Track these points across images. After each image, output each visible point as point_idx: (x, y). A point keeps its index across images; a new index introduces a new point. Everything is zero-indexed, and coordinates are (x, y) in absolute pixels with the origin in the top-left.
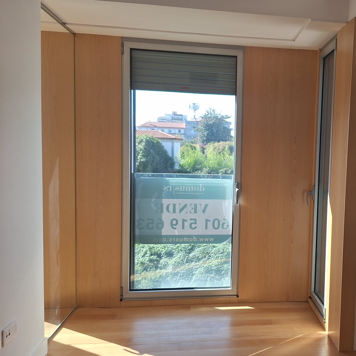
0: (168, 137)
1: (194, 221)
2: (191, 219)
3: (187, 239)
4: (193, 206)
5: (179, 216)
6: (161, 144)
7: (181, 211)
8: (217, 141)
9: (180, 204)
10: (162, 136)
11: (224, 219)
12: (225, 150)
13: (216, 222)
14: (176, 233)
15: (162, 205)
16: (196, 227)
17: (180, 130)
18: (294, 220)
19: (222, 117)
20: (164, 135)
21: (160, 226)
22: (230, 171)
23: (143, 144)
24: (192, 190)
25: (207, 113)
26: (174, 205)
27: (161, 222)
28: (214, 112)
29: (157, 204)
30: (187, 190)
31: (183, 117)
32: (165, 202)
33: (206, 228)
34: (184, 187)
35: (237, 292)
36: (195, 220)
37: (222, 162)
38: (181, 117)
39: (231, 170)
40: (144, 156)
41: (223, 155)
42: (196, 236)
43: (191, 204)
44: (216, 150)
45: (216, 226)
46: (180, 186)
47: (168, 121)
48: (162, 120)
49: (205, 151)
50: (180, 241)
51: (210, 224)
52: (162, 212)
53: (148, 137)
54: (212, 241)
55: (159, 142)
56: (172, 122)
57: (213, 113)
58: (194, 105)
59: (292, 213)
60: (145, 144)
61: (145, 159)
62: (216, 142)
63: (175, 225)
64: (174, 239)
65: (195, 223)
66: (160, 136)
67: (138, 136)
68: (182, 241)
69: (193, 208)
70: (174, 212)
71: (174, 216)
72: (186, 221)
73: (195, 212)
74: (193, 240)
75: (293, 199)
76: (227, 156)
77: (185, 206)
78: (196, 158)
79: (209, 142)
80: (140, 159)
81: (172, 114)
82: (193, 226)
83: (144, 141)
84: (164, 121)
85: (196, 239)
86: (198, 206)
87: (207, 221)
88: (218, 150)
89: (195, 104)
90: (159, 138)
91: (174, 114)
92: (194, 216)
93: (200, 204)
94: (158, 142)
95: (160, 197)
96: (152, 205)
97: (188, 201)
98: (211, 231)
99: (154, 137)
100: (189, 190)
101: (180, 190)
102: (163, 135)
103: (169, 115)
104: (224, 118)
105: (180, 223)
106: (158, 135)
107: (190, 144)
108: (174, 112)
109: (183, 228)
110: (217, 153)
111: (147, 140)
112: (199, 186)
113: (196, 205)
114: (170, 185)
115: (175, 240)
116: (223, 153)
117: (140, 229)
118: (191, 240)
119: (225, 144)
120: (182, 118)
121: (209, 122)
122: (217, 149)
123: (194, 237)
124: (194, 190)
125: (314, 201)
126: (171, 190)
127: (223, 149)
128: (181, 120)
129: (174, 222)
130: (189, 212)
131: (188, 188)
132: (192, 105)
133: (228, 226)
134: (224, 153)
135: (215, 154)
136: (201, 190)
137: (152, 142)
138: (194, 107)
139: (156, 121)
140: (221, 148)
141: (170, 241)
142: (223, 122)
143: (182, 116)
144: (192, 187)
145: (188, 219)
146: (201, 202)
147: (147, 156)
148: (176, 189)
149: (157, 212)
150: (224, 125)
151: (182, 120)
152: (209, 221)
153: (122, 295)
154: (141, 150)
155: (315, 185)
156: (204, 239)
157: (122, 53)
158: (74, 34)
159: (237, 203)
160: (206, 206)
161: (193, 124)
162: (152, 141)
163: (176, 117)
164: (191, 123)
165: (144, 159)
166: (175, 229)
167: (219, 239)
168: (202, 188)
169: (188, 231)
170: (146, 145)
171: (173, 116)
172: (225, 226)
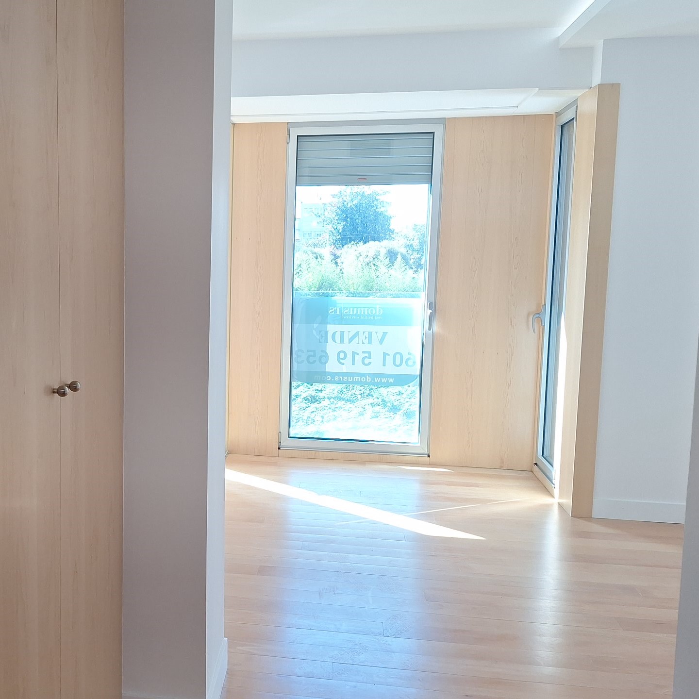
1: (367, 355)
2: (363, 352)
3: (358, 379)
4: (366, 334)
5: (348, 348)
7: (350, 340)
8: (362, 239)
9: (349, 332)
11: (409, 354)
12: (380, 258)
13: (398, 356)
14: (344, 369)
15: (327, 332)
16: (370, 363)
18: (512, 355)
21: (323, 360)
24: (366, 313)
26: (342, 333)
27: (324, 354)
29: (320, 331)
30: (359, 313)
32: (331, 328)
33: (384, 365)
34: (355, 309)
35: (428, 450)
36: (369, 353)
37: (372, 282)
41: (375, 268)
42: (369, 375)
43: (364, 332)
44: (361, 258)
45: (398, 363)
46: (350, 308)
49: (339, 261)
50: (349, 380)
51: (389, 360)
52: (326, 341)
54: (392, 382)
59: (510, 345)
62: (361, 243)
63: (342, 359)
64: (341, 377)
65: (370, 357)
68: (351, 380)
69: (367, 337)
70: (342, 342)
71: (341, 347)
72: (358, 354)
73: (370, 342)
74: (366, 380)
75: (511, 324)
76: (383, 269)
77: (357, 334)
78: (324, 275)
79: (346, 244)
82: (367, 361)
85: (370, 378)
86: (374, 335)
87: (385, 354)
88: (364, 259)
92: (367, 348)
93: (376, 333)
95: (324, 321)
96: (314, 332)
97: (361, 328)
98: (390, 369)
100: (362, 313)
101: (350, 313)
105: (349, 356)
107: (310, 248)
109: (353, 364)
110: (364, 264)
112: (375, 309)
113: (370, 333)
114: (337, 306)
115: (343, 378)
116: (374, 264)
117: (298, 363)
118: (363, 379)
119: (379, 247)
122: (364, 256)
123: (367, 376)
124: (368, 313)
125: (544, 326)
126: (338, 313)
127: (375, 256)
129: (342, 355)
130: (361, 342)
131: (361, 310)
133: (414, 362)
134: (376, 264)
135: (360, 266)
136: (377, 313)
140: (371, 254)
141: (336, 379)
142: (376, 202)
144: (366, 309)
145: (360, 352)
146: (377, 330)
148: (345, 312)
149: (320, 342)
150: (377, 208)
152: (389, 355)
153: (280, 442)
155: (545, 305)
156: (381, 379)
157: (288, 143)
158: (234, 124)
159: (429, 330)
160: (385, 334)
161: (315, 208)
164: (312, 208)
166: (343, 364)
167: (401, 380)
168: (380, 310)
169: (359, 368)
172: (410, 363)
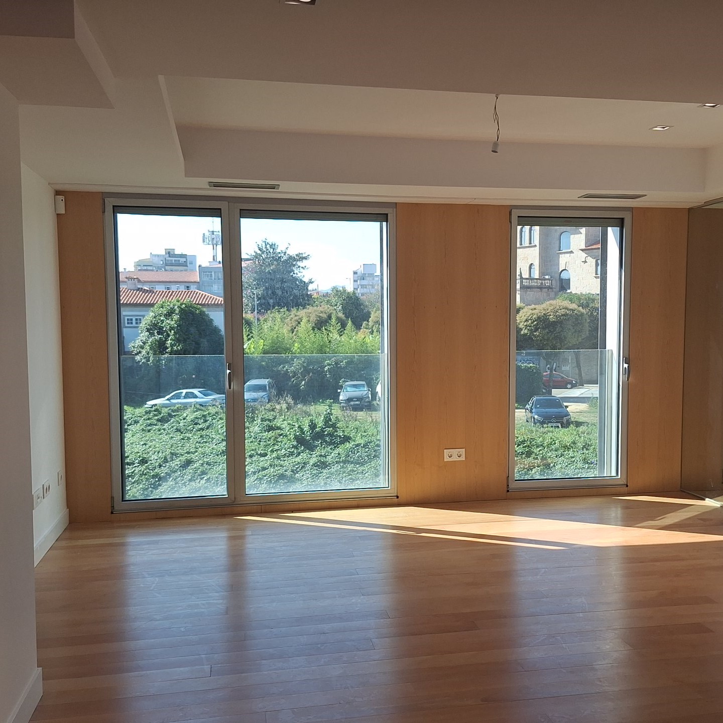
0: (218, 302)
6: (207, 316)
10: (206, 301)
12: (332, 323)
17: (188, 286)
19: (290, 257)
20: (210, 299)
22: (344, 361)
23: (176, 317)
25: (259, 252)
28: (274, 249)
31: (187, 260)
38: (185, 260)
39: (346, 361)
40: (178, 340)
41: (327, 333)
47: (159, 268)
48: (145, 268)
53: (183, 304)
55: (204, 312)
56: (166, 270)
57: (271, 251)
58: (213, 234)
60: (179, 316)
61: (181, 346)
66: (201, 301)
67: (163, 302)
76: (335, 334)
80: (172, 345)
81: (164, 254)
83: (177, 311)
84: (149, 268)
89: (215, 233)
90: (203, 305)
91: (169, 253)
94: (202, 314)
99: (194, 302)
102: (207, 299)
103: (158, 256)
104: (295, 260)
106: (197, 299)
108: (169, 251)
111: (182, 309)
116: (326, 330)
119: (319, 312)
120: (185, 262)
121: (265, 269)
128: (185, 264)
132: (207, 234)
134: (328, 329)
137: (192, 313)
138: (213, 239)
139: (133, 269)
142: (292, 267)
143: (186, 258)
147: (185, 341)
150: (294, 273)
151: (187, 266)
154: (171, 328)
161: (215, 272)
162: (190, 310)
163: (174, 259)
164: (212, 272)
165: (179, 345)
170: (181, 319)
171: (167, 259)
